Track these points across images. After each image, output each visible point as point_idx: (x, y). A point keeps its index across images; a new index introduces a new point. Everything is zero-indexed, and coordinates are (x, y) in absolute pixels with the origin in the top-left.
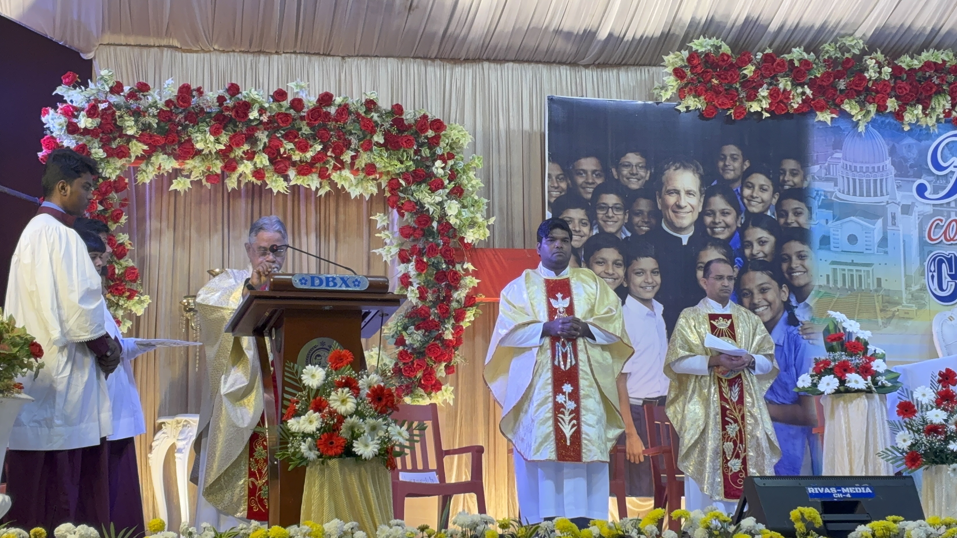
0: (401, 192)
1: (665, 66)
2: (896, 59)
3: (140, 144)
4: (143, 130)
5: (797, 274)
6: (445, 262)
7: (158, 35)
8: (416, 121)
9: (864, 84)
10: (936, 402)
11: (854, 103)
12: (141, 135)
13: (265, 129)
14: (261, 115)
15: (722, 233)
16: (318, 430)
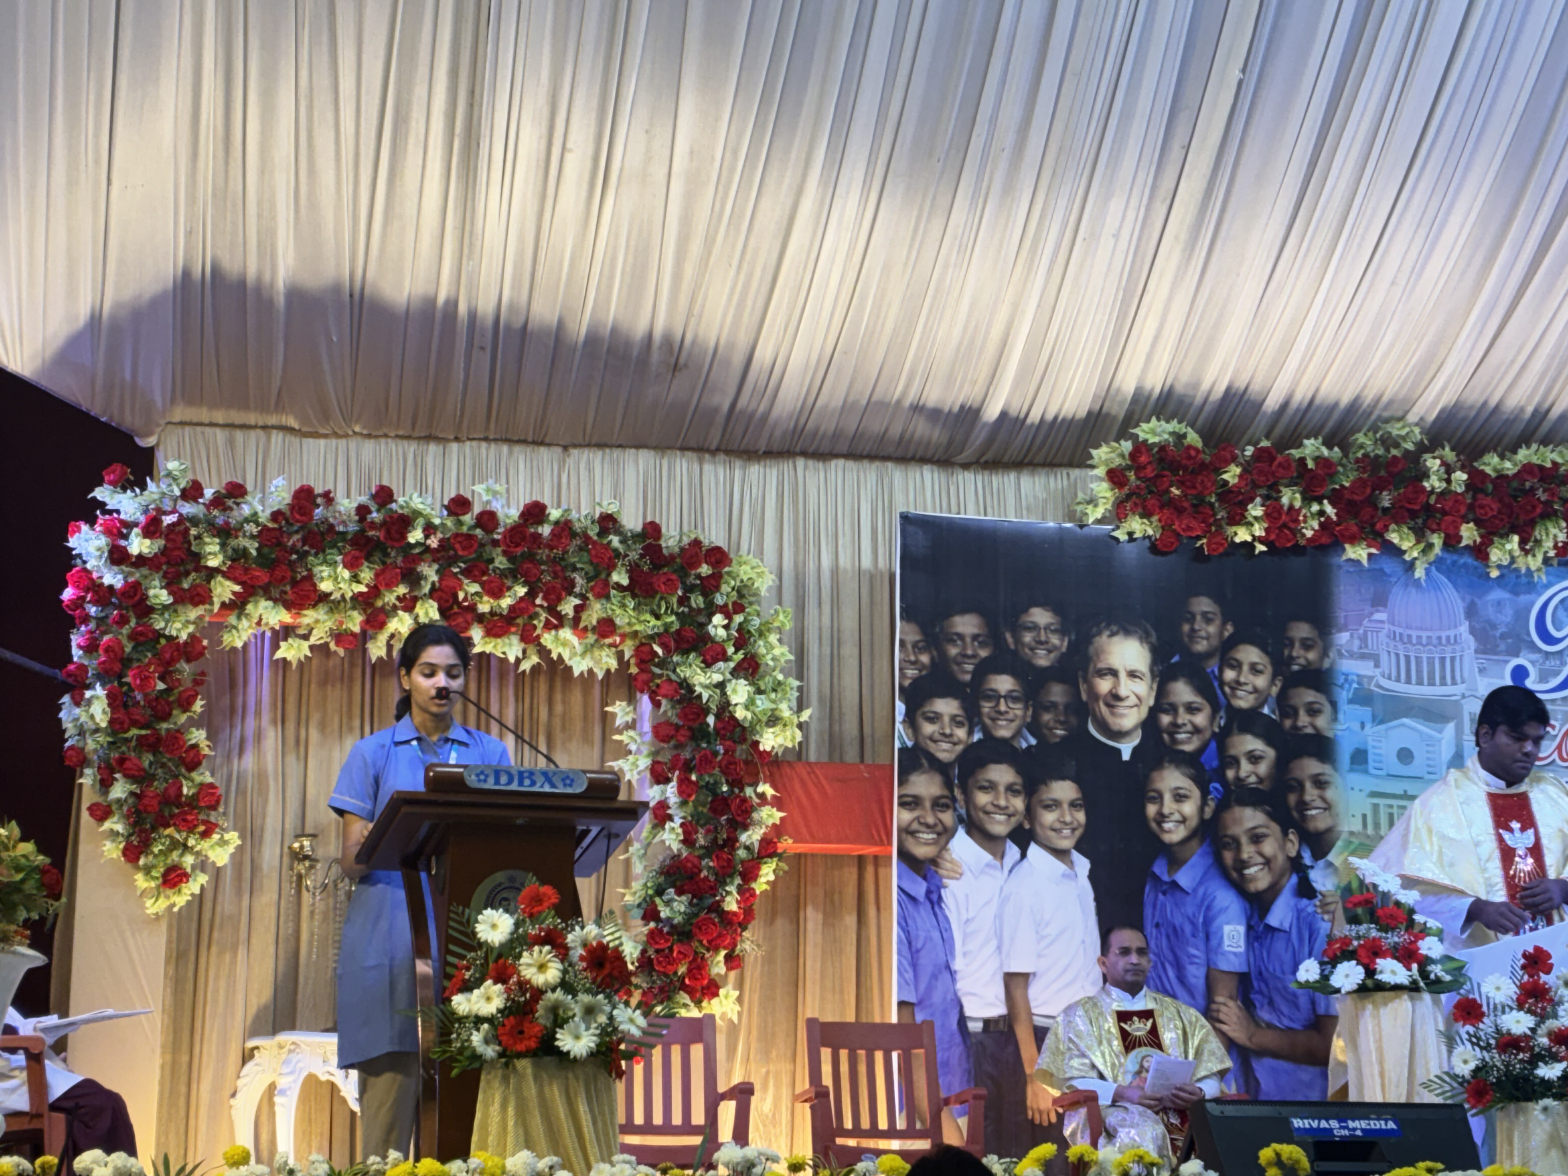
0: (657, 665)
1: (1093, 467)
2: (1476, 460)
3: (228, 583)
4: (233, 560)
5: (1313, 812)
6: (727, 782)
7: (263, 408)
8: (682, 549)
9: (1423, 498)
10: (1518, 1000)
11: (1406, 530)
12: (230, 567)
13: (434, 561)
14: (427, 537)
15: (1188, 741)
16: (499, 1011)
